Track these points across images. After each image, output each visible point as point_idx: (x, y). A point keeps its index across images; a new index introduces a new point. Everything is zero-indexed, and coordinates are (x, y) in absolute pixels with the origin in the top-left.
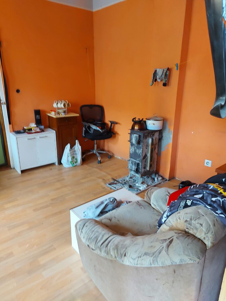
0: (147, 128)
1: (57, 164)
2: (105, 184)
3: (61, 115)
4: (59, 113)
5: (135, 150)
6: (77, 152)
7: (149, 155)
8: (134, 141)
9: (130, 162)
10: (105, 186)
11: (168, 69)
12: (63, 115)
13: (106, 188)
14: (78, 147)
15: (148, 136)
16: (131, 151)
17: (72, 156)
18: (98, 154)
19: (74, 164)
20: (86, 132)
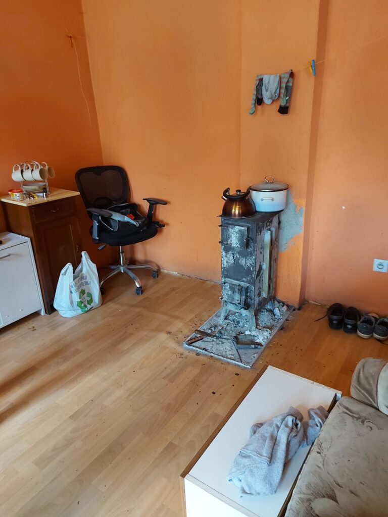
0: (257, 210)
1: (43, 313)
2: (179, 343)
3: (36, 198)
4: (30, 195)
5: (236, 260)
6: (88, 279)
7: (265, 267)
8: (234, 241)
9: (227, 287)
10: (181, 350)
11: (292, 75)
12: (40, 198)
13: (186, 353)
14: (88, 266)
15: (263, 226)
16: (226, 263)
17: (80, 290)
18: (132, 274)
19: (85, 306)
20: (101, 229)
